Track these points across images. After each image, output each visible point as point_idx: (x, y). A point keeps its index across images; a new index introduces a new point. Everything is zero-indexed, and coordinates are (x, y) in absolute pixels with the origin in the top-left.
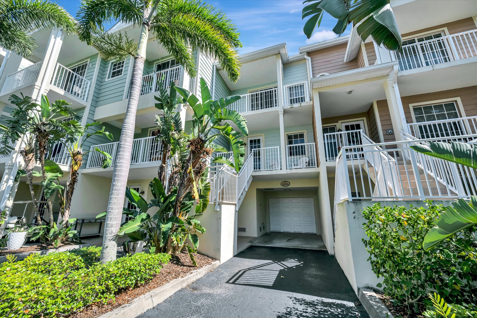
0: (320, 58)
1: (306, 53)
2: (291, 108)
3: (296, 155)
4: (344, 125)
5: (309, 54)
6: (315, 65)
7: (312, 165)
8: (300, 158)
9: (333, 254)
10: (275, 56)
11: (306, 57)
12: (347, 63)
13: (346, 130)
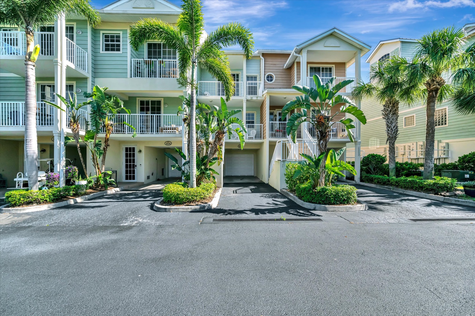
0: (270, 60)
1: (261, 54)
2: (251, 99)
3: (250, 128)
4: (278, 112)
5: (264, 55)
6: (266, 65)
7: (260, 138)
8: (252, 130)
9: (267, 183)
10: (242, 56)
11: (261, 57)
12: (285, 69)
13: (279, 121)
